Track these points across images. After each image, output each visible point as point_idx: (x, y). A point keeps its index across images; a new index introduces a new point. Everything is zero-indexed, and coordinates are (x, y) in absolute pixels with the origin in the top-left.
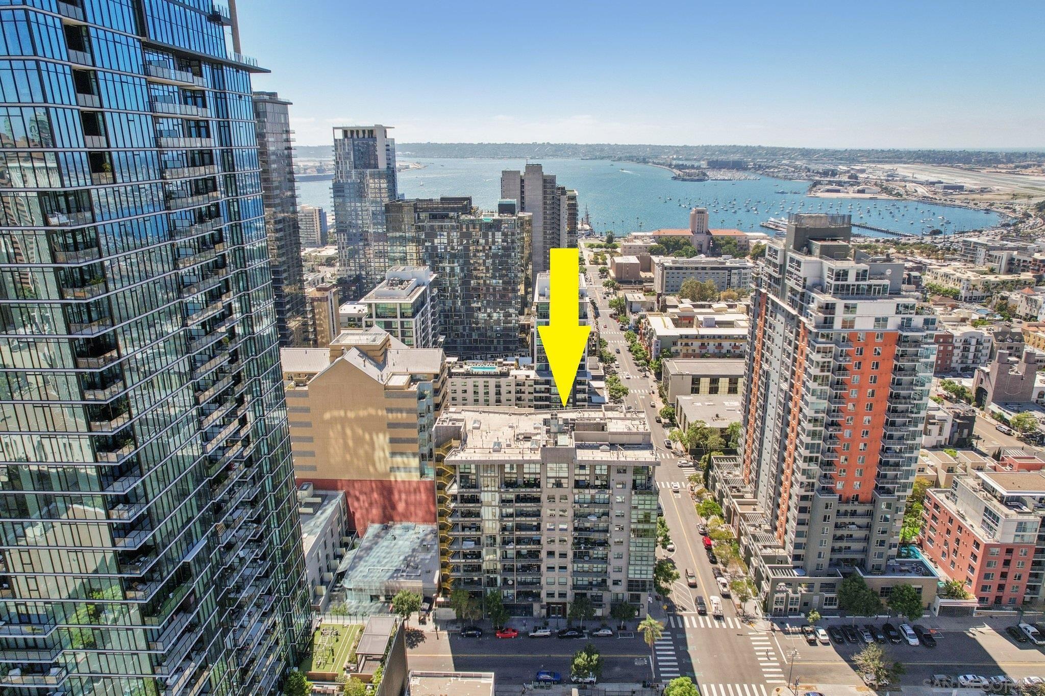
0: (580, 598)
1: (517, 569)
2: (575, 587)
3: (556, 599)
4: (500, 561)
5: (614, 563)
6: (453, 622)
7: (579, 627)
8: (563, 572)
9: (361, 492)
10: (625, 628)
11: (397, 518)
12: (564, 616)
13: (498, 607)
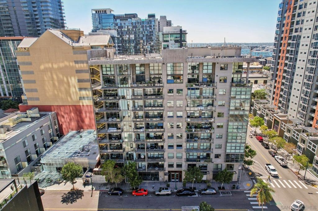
0: (191, 167)
1: (147, 148)
2: (188, 160)
3: (175, 168)
4: (135, 141)
5: (216, 142)
6: (105, 185)
7: (191, 188)
8: (179, 150)
9: (65, 113)
10: (223, 188)
11: (85, 127)
12: (180, 181)
13: (134, 173)
